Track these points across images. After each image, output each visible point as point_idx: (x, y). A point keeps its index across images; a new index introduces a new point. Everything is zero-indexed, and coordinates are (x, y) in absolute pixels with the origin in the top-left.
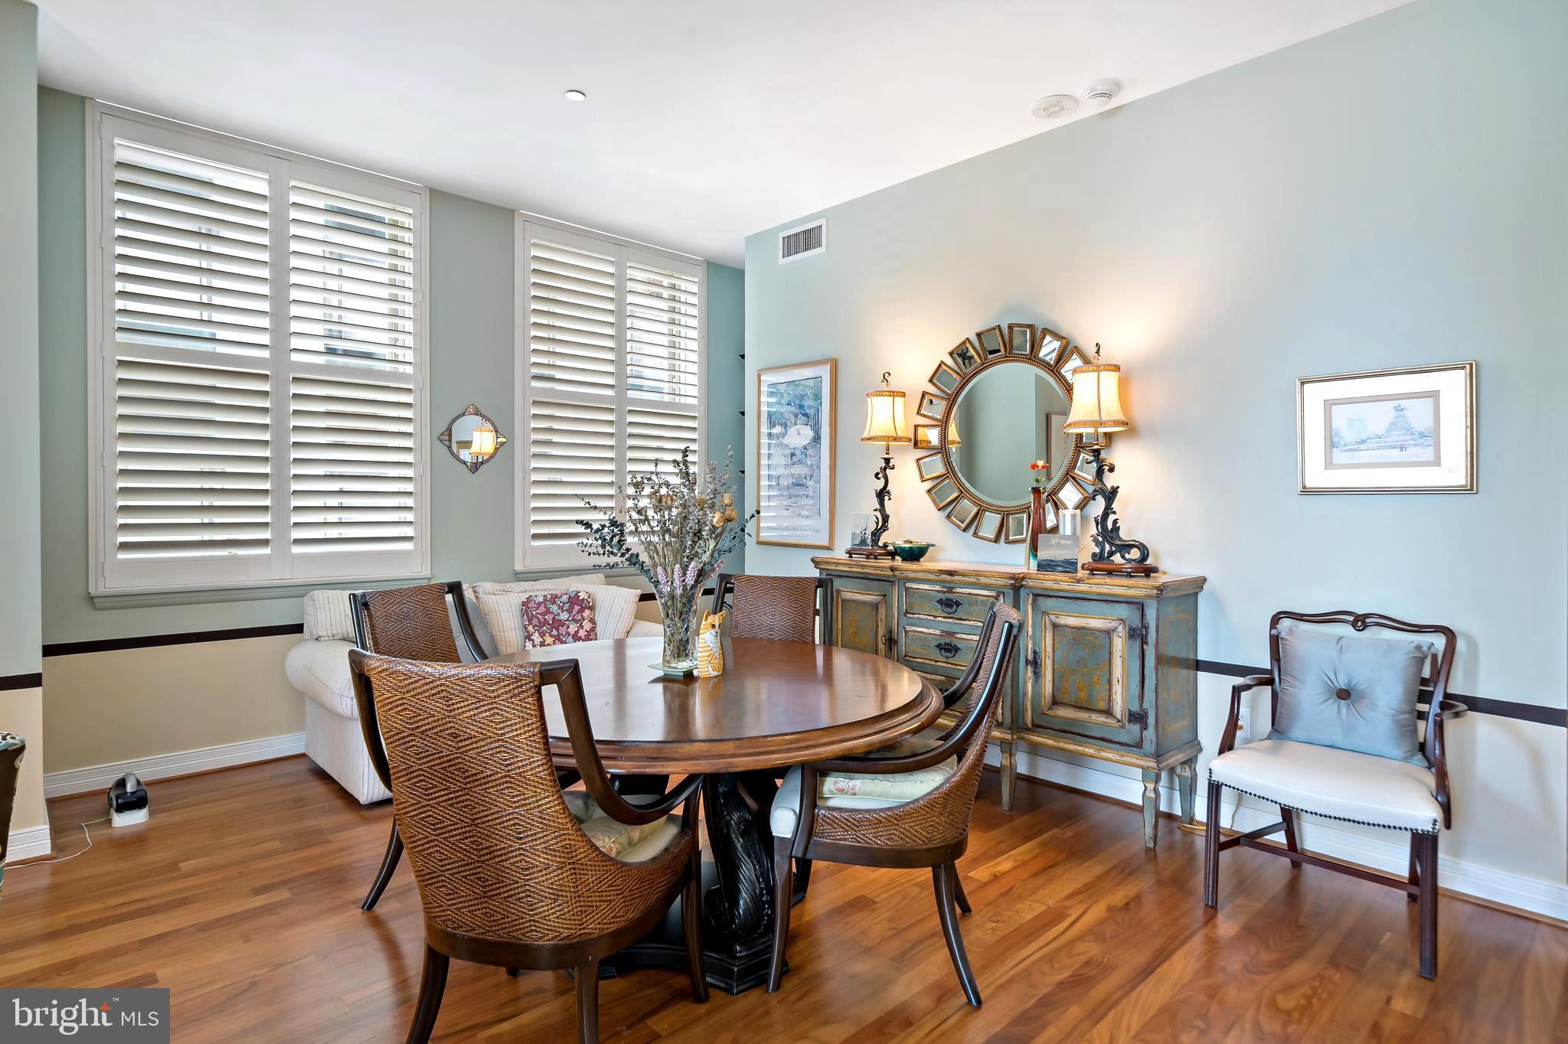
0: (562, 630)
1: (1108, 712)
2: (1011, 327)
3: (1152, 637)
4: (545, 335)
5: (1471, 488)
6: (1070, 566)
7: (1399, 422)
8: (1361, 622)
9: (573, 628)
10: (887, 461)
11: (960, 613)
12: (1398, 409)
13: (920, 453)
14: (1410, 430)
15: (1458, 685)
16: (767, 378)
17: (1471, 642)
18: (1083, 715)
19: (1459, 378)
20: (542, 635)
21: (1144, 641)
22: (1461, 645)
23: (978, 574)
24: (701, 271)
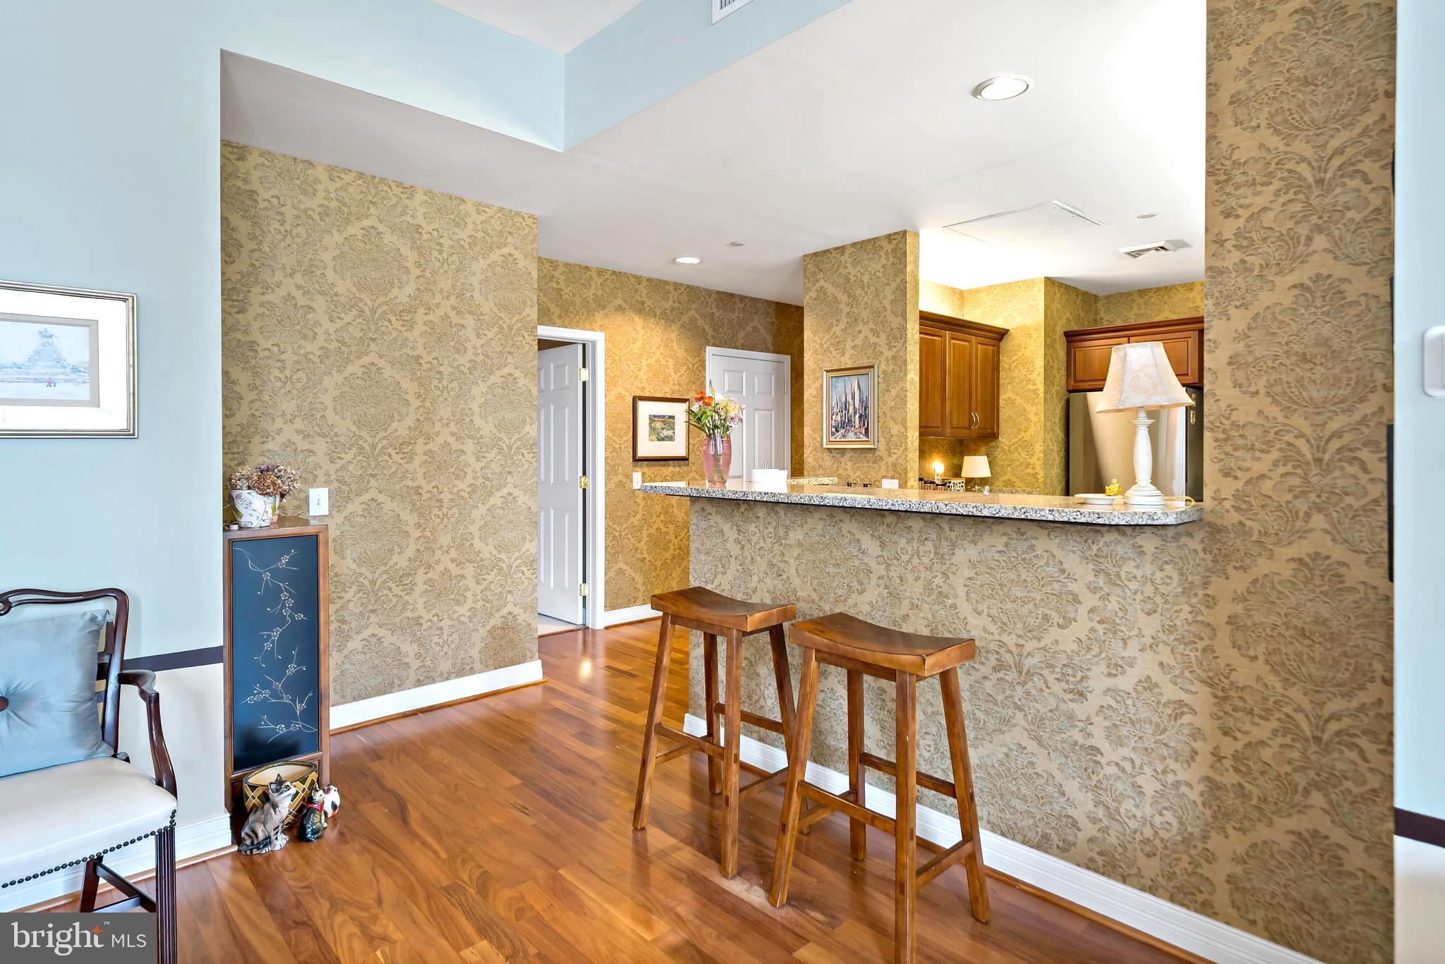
7: (47, 352)
12: (46, 336)
14: (60, 362)
15: (133, 649)
22: (132, 605)
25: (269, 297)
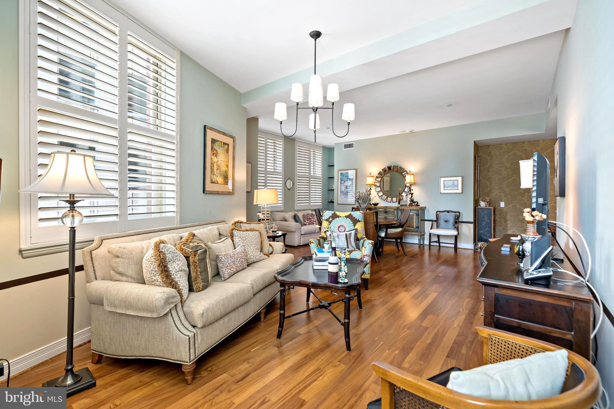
0: (311, 220)
1: (413, 227)
2: (394, 166)
3: (420, 215)
4: (304, 164)
5: (462, 193)
6: (406, 205)
7: (453, 184)
8: (448, 212)
9: (313, 220)
10: (370, 188)
11: (388, 213)
12: (453, 182)
13: (376, 187)
14: (455, 185)
15: (460, 220)
16: (340, 172)
17: (462, 214)
18: (409, 228)
19: (461, 178)
20: (308, 221)
21: (418, 216)
22: (461, 214)
23: (391, 207)
24: (322, 148)
25: (493, 169)
